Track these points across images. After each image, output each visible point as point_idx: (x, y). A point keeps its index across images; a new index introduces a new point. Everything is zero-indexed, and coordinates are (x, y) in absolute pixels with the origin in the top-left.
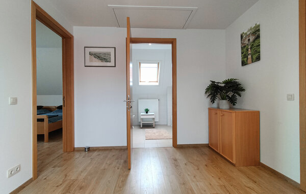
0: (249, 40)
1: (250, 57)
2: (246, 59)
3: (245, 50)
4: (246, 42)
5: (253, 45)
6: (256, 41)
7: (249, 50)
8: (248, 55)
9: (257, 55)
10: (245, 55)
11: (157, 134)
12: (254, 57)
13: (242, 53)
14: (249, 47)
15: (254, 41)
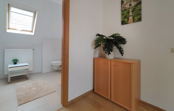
0: (130, 5)
1: (131, 18)
2: (127, 19)
3: (126, 12)
4: (127, 6)
5: (134, 9)
6: (138, 6)
7: (131, 12)
8: (130, 16)
9: (139, 16)
10: (126, 16)
11: (34, 89)
12: (136, 18)
13: (122, 15)
14: (131, 10)
15: (136, 6)
